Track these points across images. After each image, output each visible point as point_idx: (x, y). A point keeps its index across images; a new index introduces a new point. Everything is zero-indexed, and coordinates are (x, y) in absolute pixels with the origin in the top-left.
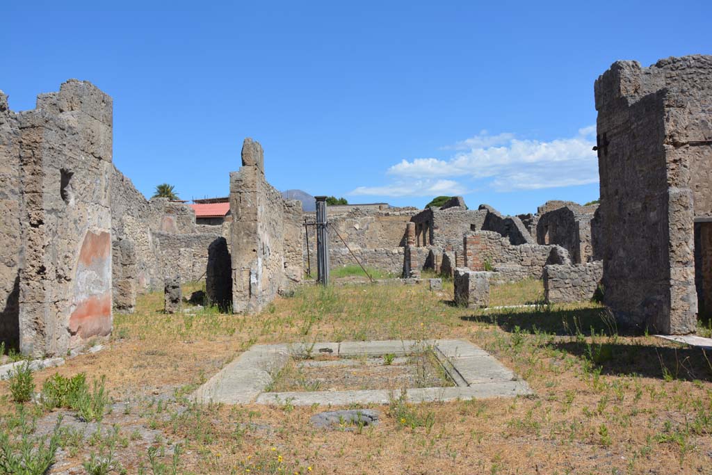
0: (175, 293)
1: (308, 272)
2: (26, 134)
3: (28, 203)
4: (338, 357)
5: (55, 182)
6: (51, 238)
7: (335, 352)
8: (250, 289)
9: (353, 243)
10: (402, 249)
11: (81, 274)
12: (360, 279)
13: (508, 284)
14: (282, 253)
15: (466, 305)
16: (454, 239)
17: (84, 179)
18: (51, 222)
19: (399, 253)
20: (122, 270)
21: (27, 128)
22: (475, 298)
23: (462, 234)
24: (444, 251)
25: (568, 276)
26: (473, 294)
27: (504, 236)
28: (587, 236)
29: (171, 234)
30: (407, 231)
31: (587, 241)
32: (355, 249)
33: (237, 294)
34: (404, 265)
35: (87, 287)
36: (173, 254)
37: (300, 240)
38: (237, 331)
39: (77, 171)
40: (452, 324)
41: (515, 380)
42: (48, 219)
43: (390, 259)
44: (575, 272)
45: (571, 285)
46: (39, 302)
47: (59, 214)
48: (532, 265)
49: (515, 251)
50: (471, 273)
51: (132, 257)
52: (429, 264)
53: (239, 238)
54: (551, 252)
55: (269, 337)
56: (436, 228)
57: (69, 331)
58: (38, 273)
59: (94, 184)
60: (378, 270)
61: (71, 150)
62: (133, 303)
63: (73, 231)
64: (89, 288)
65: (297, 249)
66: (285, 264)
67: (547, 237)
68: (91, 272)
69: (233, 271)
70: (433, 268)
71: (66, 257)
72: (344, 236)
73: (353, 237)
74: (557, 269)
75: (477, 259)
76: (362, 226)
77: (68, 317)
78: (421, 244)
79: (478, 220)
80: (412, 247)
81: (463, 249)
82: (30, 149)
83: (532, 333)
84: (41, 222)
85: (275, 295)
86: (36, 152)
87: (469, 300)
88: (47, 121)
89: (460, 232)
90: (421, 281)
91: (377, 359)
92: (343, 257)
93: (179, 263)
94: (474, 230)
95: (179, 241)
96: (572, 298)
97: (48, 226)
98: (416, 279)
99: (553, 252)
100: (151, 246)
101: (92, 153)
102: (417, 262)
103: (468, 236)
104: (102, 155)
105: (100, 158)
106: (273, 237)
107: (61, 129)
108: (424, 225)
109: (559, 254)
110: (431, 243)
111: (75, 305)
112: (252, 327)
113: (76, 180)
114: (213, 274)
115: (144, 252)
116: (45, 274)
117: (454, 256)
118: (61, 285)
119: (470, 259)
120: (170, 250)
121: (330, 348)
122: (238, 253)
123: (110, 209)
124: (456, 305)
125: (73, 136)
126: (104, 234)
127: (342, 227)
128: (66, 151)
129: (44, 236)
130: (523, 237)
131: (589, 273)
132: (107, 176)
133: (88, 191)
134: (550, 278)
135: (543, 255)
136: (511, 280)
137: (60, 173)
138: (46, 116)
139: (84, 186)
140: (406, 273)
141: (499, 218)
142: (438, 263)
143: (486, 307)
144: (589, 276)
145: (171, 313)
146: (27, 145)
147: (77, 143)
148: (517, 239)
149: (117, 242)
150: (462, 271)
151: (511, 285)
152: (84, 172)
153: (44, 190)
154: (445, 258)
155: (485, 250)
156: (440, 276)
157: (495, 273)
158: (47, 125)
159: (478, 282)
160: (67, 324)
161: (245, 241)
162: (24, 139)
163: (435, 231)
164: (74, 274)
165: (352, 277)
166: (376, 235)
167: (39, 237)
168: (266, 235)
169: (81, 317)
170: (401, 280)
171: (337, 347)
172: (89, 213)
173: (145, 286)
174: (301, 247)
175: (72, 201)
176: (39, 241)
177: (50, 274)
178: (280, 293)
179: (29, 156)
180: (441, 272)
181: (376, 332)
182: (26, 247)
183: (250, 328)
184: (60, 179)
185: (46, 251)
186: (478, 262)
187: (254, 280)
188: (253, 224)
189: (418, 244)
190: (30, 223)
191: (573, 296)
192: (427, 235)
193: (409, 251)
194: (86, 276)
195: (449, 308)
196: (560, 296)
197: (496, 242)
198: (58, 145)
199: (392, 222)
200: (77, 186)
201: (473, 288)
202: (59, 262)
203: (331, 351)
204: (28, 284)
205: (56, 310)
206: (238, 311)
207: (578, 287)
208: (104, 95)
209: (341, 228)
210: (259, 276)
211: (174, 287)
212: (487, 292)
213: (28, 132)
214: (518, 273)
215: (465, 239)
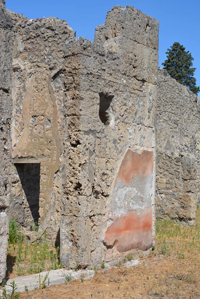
2: (68, 62)
3: (69, 125)
5: (93, 105)
6: (88, 157)
11: (120, 190)
17: (125, 102)
18: (88, 142)
20: (183, 184)
21: (69, 56)
35: (126, 203)
39: (118, 94)
42: (85, 139)
46: (75, 216)
47: (97, 135)
51: (192, 173)
57: (105, 244)
58: (76, 188)
59: (137, 106)
61: (111, 74)
62: (192, 216)
63: (112, 150)
64: (128, 204)
68: (130, 188)
71: (104, 174)
77: (105, 230)
82: (72, 76)
84: (78, 143)
86: (76, 78)
88: (85, 49)
97: (85, 146)
101: (135, 77)
104: (145, 78)
105: (143, 81)
107: (100, 55)
111: (112, 220)
113: (116, 103)
116: (81, 190)
118: (98, 200)
123: (154, 129)
125: (113, 61)
126: (146, 153)
128: (105, 76)
129: (81, 155)
132: (151, 98)
133: (129, 113)
137: (99, 97)
138: (84, 44)
139: (125, 108)
146: (69, 73)
147: (118, 68)
149: (179, 158)
152: (125, 95)
153: (81, 113)
158: (85, 52)
160: (103, 238)
162: (67, 67)
164: (112, 190)
167: (76, 156)
169: (119, 231)
172: (130, 134)
175: (112, 122)
176: (76, 160)
177: (87, 190)
179: (70, 82)
182: (67, 165)
184: (98, 102)
185: (83, 169)
190: (71, 143)
194: (124, 192)
198: (97, 70)
200: (117, 108)
202: (96, 179)
204: (68, 199)
205: (92, 224)
208: (149, 19)
213: (70, 60)
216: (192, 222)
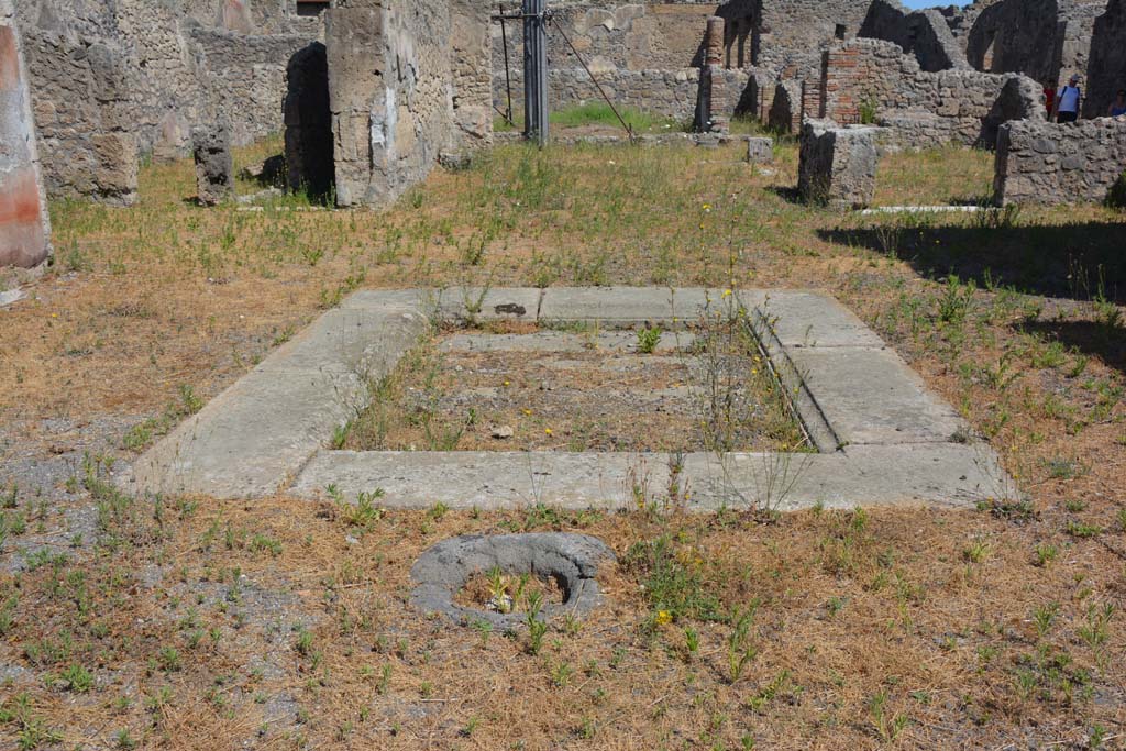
0: (216, 163)
1: (507, 117)
4: (537, 325)
7: (531, 315)
8: (371, 155)
9: (600, 57)
10: (694, 73)
12: (611, 132)
13: (907, 153)
14: (449, 78)
15: (824, 203)
16: (801, 54)
19: (690, 80)
20: (99, 112)
22: (844, 188)
23: (816, 44)
24: (779, 79)
25: (1053, 145)
26: (842, 179)
27: (906, 51)
28: (1079, 55)
29: (236, 34)
30: (708, 35)
31: (1078, 64)
32: (605, 69)
33: (345, 166)
34: (698, 105)
36: (244, 77)
37: (484, 50)
38: (328, 254)
40: (793, 250)
41: (963, 441)
43: (670, 92)
44: (1072, 138)
45: (1058, 167)
48: (959, 116)
49: (928, 85)
50: (839, 132)
51: (118, 85)
52: (747, 104)
53: (343, 45)
54: (1003, 90)
55: (394, 268)
56: (767, 31)
60: (647, 113)
62: (132, 183)
65: (480, 70)
66: (454, 99)
67: (989, 55)
69: (335, 118)
70: (755, 112)
72: (581, 42)
73: (601, 45)
74: (1032, 130)
75: (847, 99)
76: (620, 24)
78: (734, 62)
79: (853, 16)
80: (716, 68)
81: (818, 76)
83: (981, 285)
85: (432, 166)
87: (831, 192)
89: (813, 39)
90: (729, 140)
91: (622, 334)
92: (580, 87)
93: (254, 95)
94: (842, 37)
95: (252, 50)
96: (1057, 194)
98: (720, 135)
99: (1011, 88)
100: (186, 60)
102: (724, 98)
103: (833, 50)
106: (425, 42)
108: (742, 24)
109: (1023, 92)
110: (754, 61)
112: (364, 242)
114: (298, 123)
115: (172, 72)
117: (799, 90)
119: (833, 98)
120: (236, 68)
121: (519, 305)
122: (342, 78)
124: (803, 202)
127: (581, 25)
130: (945, 55)
131: (1106, 141)
134: (1014, 150)
135: (987, 94)
136: (914, 145)
140: (699, 122)
141: (898, 13)
142: (766, 101)
143: (865, 208)
144: (1102, 149)
145: (210, 204)
148: (934, 58)
149: (80, 50)
150: (819, 127)
151: (913, 155)
154: (781, 94)
155: (865, 81)
156: (767, 129)
157: (882, 129)
159: (854, 153)
161: (356, 50)
163: (764, 37)
165: (592, 127)
166: (646, 41)
168: (404, 37)
170: (691, 137)
171: (535, 301)
173: (179, 142)
174: (487, 65)
178: (440, 160)
180: (770, 120)
181: (627, 263)
183: (360, 246)
186: (849, 105)
187: (377, 137)
188: (372, 13)
189: (728, 62)
191: (1059, 191)
192: (748, 44)
193: (709, 77)
195: (786, 207)
196: (1030, 189)
197: (889, 64)
199: (678, 17)
201: (842, 166)
203: (520, 311)
206: (348, 201)
207: (1073, 173)
209: (579, 27)
210: (390, 129)
211: (213, 151)
212: (870, 176)
214: (929, 131)
215: (826, 55)
216: (132, 197)
